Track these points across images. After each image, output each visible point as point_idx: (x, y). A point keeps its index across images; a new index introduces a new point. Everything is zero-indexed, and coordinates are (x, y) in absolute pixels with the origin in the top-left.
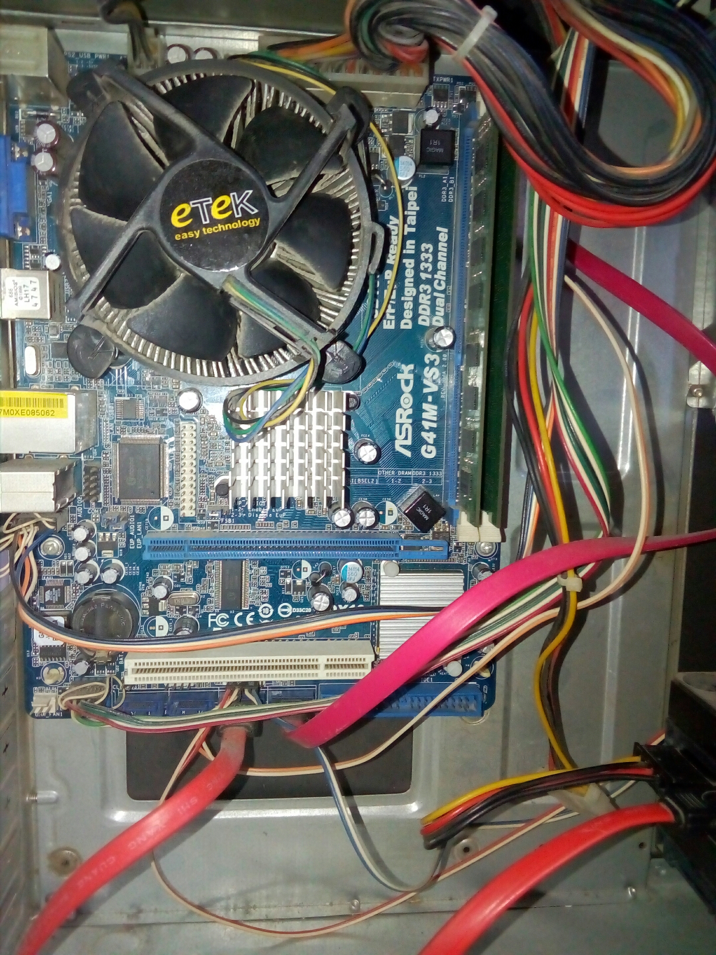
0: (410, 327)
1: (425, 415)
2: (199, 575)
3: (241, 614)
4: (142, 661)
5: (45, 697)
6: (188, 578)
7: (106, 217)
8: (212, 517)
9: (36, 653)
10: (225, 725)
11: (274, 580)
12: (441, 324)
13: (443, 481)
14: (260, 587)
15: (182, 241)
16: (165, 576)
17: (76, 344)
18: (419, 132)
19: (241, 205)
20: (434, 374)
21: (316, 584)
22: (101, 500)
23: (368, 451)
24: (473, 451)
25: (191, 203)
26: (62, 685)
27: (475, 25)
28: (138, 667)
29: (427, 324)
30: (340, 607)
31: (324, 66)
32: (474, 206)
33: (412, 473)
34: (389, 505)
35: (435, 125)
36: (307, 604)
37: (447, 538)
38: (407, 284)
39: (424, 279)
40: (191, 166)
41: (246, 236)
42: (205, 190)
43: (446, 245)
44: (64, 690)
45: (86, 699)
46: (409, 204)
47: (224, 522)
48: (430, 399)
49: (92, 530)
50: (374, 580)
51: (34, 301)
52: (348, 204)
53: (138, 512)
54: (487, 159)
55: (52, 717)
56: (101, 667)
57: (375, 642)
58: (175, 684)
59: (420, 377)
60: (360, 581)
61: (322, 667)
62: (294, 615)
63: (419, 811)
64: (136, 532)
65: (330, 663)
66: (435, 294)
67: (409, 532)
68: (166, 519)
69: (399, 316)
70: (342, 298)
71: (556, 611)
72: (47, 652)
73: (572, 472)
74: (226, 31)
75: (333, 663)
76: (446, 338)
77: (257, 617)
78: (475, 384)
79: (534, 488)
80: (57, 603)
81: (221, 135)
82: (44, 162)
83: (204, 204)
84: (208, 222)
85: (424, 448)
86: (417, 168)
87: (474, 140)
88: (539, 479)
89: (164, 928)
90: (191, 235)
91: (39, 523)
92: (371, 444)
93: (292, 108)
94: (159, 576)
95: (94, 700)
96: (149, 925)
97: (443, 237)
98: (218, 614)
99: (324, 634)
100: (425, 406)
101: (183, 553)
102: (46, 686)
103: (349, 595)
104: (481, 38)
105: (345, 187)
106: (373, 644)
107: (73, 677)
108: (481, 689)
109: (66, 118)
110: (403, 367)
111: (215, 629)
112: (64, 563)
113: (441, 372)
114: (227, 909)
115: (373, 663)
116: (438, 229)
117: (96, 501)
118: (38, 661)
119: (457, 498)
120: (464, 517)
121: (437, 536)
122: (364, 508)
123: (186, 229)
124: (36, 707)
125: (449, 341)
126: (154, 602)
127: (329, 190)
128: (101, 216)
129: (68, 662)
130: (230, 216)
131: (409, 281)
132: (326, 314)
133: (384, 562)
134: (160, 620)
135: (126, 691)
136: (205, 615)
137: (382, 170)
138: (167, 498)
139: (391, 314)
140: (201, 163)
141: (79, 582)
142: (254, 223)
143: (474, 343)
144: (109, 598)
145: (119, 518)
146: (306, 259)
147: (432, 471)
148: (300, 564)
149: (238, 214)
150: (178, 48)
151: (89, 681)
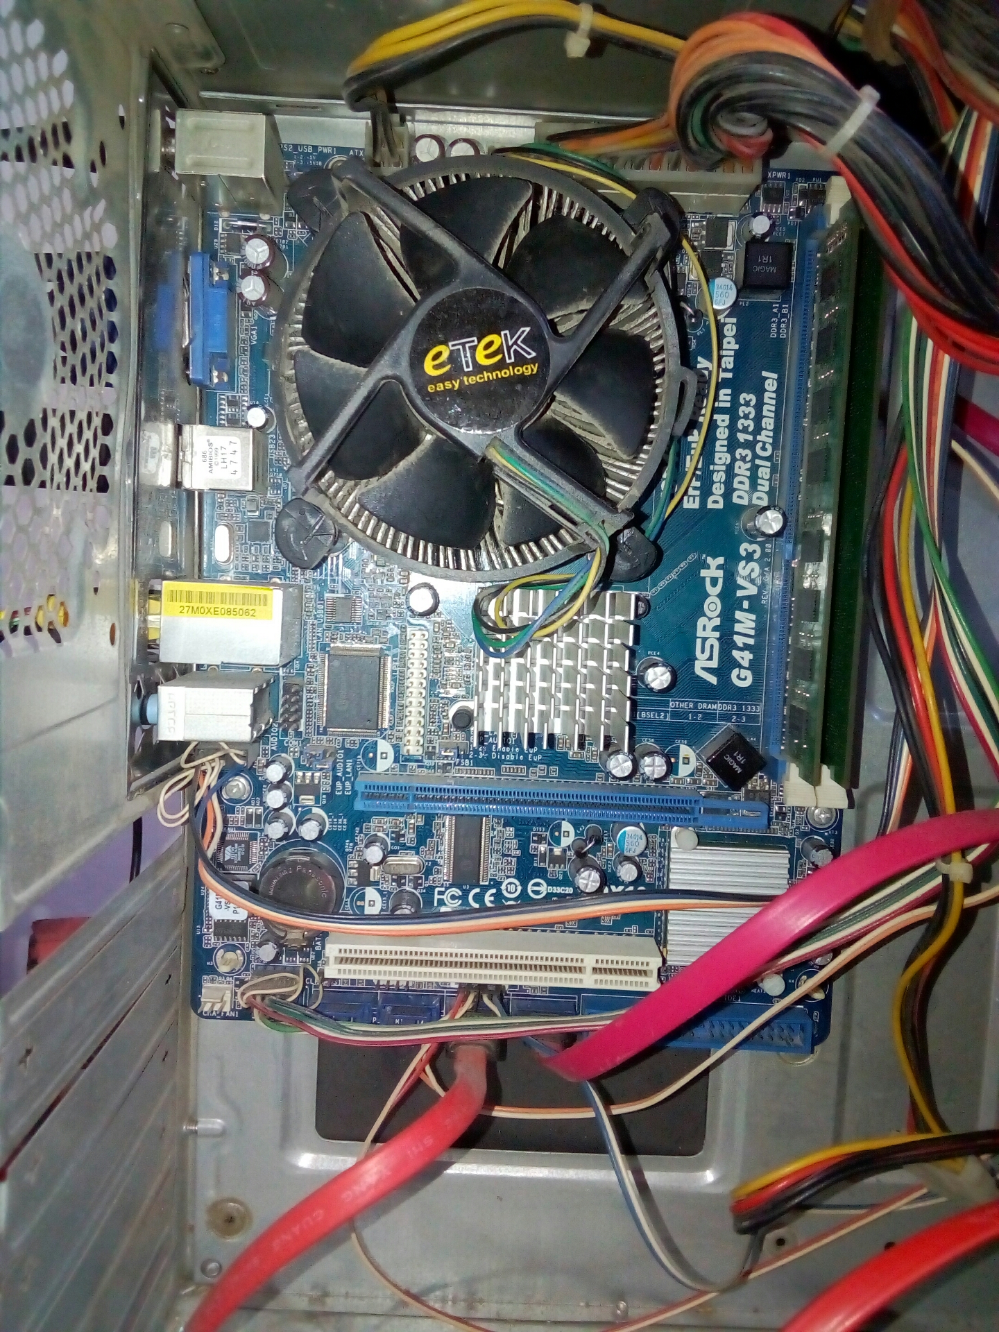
0: (720, 506)
1: (738, 627)
2: (425, 834)
3: (477, 890)
4: (348, 947)
5: (217, 989)
6: (410, 837)
7: (338, 362)
8: (447, 756)
9: (208, 928)
10: (459, 1042)
11: (524, 846)
12: (765, 503)
13: (761, 719)
14: (504, 855)
15: (437, 392)
16: (380, 834)
17: (286, 523)
18: (743, 246)
19: (515, 347)
20: (752, 570)
21: (581, 855)
22: (302, 729)
23: (659, 674)
24: (810, 679)
25: (450, 344)
26: (240, 974)
27: (852, 112)
28: (343, 955)
29: (745, 502)
30: (613, 888)
31: (621, 162)
32: (818, 343)
33: (718, 707)
34: (685, 750)
35: (764, 236)
36: (567, 881)
37: (766, 798)
38: (718, 448)
39: (742, 440)
40: (453, 296)
41: (519, 387)
42: (469, 327)
43: (774, 395)
44: (243, 982)
45: (274, 995)
46: (725, 341)
47: (460, 763)
48: (746, 604)
49: (289, 768)
50: (660, 854)
51: (232, 467)
52: (649, 342)
53: (347, 746)
54: (840, 281)
55: (225, 1017)
56: (291, 953)
57: (661, 941)
58: (388, 982)
59: (733, 575)
60: (642, 855)
61: (589, 970)
62: (549, 896)
63: (715, 1183)
64: (345, 773)
65: (599, 965)
66: (758, 462)
67: (711, 789)
68: (385, 756)
69: (706, 492)
70: (635, 468)
71: (931, 909)
72: (224, 928)
73: (962, 714)
74: (487, 116)
75: (604, 966)
76: (772, 522)
77: (498, 896)
78: (816, 586)
79: (905, 733)
80: (240, 863)
81: (490, 255)
82: (253, 288)
83: (467, 346)
84: (471, 369)
85: (735, 672)
86: (739, 292)
87: (819, 255)
88: (913, 722)
89: (359, 1320)
90: (448, 385)
91: (225, 757)
92: (663, 665)
93: (579, 218)
94: (372, 833)
95: (284, 996)
96: (340, 1314)
97: (771, 385)
98: (447, 888)
99: (591, 925)
100: (739, 615)
101: (406, 804)
102: (219, 974)
103: (626, 873)
104: (861, 129)
105: (646, 320)
106: (658, 943)
107: (254, 964)
108: (810, 1015)
109: (279, 230)
110: (709, 560)
111: (443, 909)
112: (251, 810)
113: (762, 568)
114: (444, 1300)
115: (659, 970)
116: (764, 374)
117: (296, 730)
118: (211, 941)
119: (783, 744)
120: (793, 771)
121: (750, 795)
122: (651, 754)
123: (441, 379)
124: (206, 1002)
125: (776, 527)
126: (364, 867)
127: (624, 325)
128: (332, 360)
129: (249, 944)
130: (499, 361)
131: (720, 445)
132: (614, 489)
133: (675, 829)
134: (371, 893)
135: (324, 987)
136: (431, 889)
137: (689, 296)
138: (386, 729)
139: (695, 488)
140: (465, 292)
141: (270, 836)
142: (530, 370)
143: (814, 531)
144: (308, 859)
145: (325, 752)
146: (594, 416)
147: (746, 705)
148: (559, 826)
149: (510, 358)
150: (429, 139)
151: (275, 971)
